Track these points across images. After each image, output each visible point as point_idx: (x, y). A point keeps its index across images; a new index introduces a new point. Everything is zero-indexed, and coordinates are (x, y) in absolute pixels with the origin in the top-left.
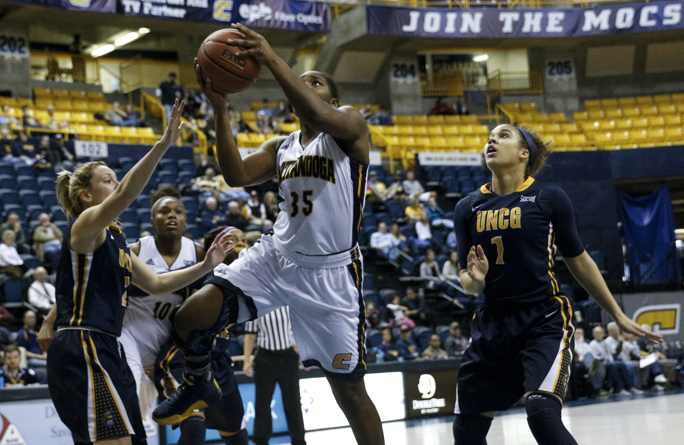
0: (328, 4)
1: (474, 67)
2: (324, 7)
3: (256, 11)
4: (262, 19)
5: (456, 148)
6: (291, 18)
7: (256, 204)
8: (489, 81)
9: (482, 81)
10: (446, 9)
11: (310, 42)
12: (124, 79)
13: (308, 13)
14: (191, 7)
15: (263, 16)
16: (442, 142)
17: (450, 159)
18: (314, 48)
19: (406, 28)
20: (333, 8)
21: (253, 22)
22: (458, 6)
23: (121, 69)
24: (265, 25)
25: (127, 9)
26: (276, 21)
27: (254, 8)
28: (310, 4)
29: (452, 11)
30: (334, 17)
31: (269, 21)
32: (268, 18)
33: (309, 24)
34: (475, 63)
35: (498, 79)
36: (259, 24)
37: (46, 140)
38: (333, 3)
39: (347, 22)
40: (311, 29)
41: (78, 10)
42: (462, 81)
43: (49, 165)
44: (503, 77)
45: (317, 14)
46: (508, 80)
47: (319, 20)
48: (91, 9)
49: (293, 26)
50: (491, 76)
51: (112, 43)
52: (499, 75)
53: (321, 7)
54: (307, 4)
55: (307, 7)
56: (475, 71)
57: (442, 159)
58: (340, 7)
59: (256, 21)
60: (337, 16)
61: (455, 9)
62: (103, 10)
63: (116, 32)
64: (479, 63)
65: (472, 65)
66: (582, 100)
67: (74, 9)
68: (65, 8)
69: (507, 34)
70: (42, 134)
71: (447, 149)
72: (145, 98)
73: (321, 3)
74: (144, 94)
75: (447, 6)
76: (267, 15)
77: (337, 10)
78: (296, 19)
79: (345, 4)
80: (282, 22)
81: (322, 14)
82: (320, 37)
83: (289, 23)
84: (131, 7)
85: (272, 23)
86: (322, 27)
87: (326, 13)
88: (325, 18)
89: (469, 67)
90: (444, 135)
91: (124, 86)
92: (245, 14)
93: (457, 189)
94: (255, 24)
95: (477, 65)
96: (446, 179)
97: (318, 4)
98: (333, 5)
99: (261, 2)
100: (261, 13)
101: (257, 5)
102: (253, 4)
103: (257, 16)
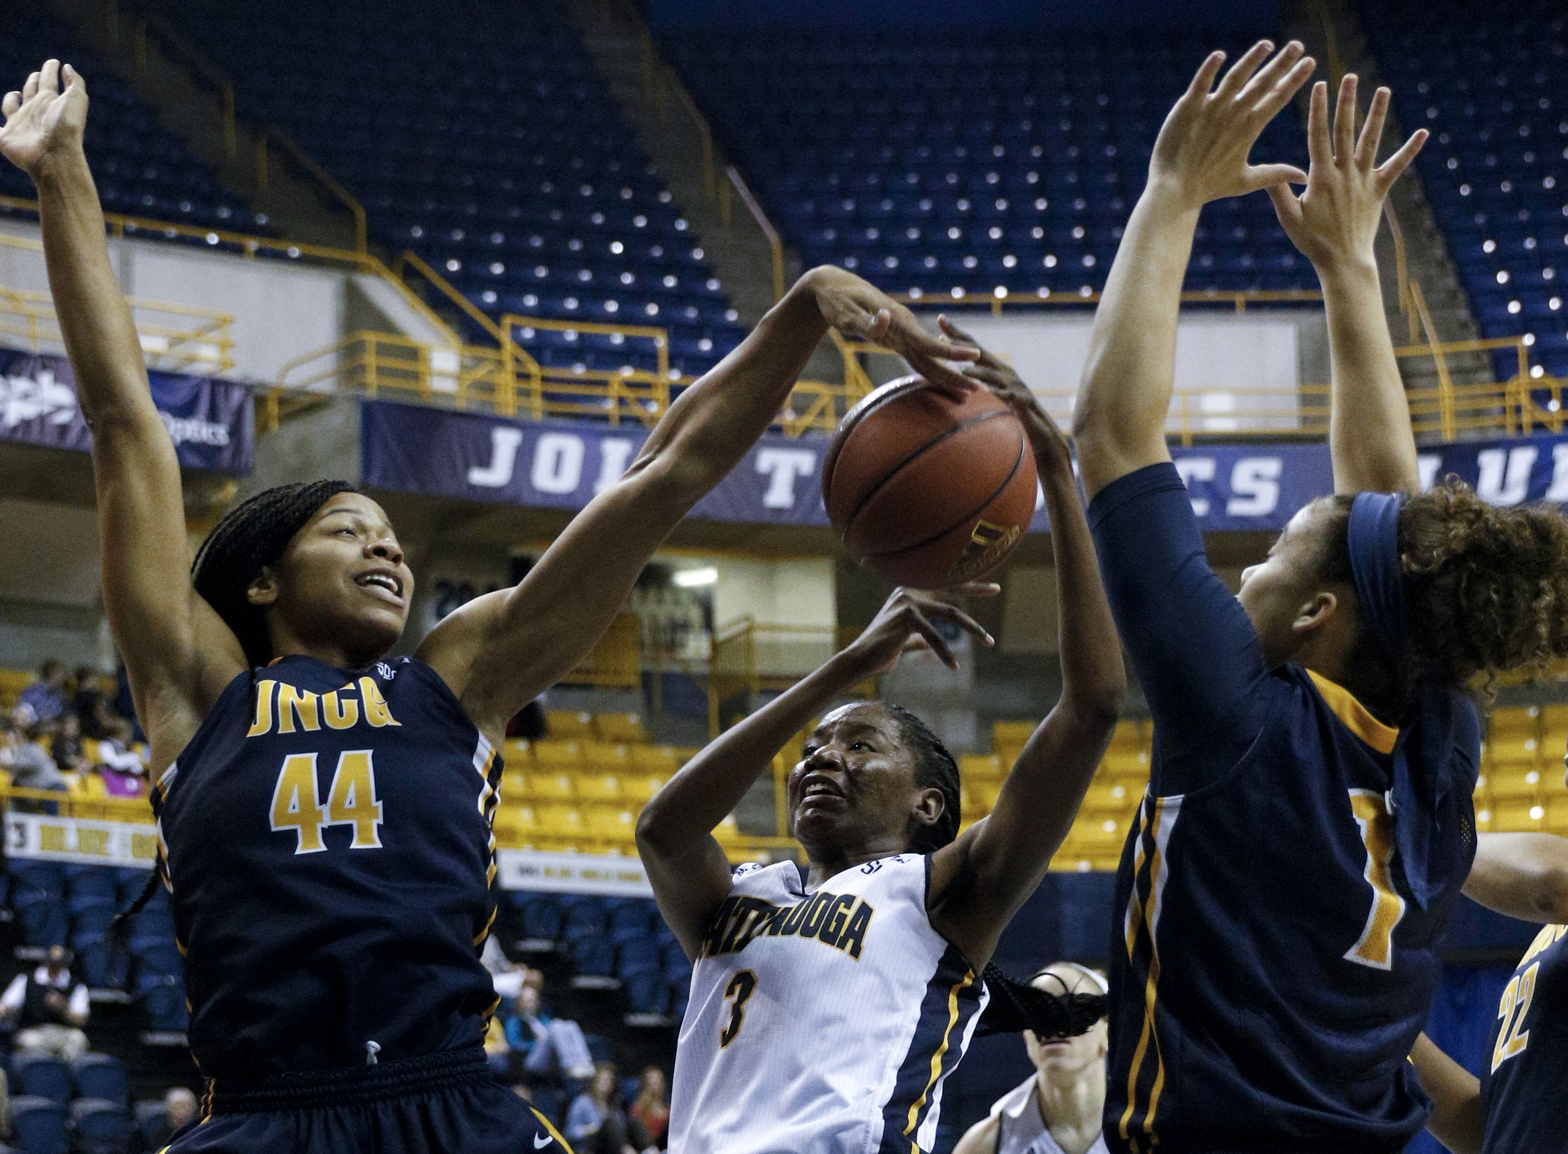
0: (248, 388)
1: (677, 602)
2: (237, 395)
3: (26, 396)
4: (42, 419)
5: (609, 842)
8: (715, 646)
9: (696, 646)
10: (601, 427)
13: (185, 411)
15: (47, 409)
16: (569, 821)
17: (589, 874)
19: (478, 477)
20: (260, 402)
21: (15, 429)
22: (637, 420)
24: (50, 439)
27: (21, 384)
28: (193, 383)
29: (616, 435)
30: (262, 427)
31: (64, 429)
32: (61, 418)
34: (677, 590)
35: (743, 643)
36: (34, 436)
38: (263, 386)
39: (302, 446)
40: (192, 459)
42: (642, 645)
44: (760, 637)
45: (213, 417)
46: (774, 649)
47: (219, 434)
50: (722, 636)
52: (749, 630)
53: (227, 396)
54: (185, 383)
55: (181, 395)
56: (679, 614)
57: (566, 873)
58: (282, 402)
59: (26, 424)
60: (274, 426)
61: (629, 427)
64: (691, 591)
65: (668, 596)
66: (986, 718)
69: (779, 511)
71: (584, 843)
73: (228, 385)
75: (605, 418)
76: (59, 408)
77: (273, 408)
79: (300, 392)
81: (226, 417)
82: (220, 485)
85: (73, 434)
86: (227, 456)
87: (239, 413)
88: (235, 431)
89: (660, 601)
90: (576, 802)
93: (607, 966)
94: (19, 435)
95: (684, 598)
96: (574, 933)
97: (219, 386)
98: (263, 392)
99: (45, 367)
100: (42, 403)
101: (33, 377)
102: (18, 374)
103: (29, 410)
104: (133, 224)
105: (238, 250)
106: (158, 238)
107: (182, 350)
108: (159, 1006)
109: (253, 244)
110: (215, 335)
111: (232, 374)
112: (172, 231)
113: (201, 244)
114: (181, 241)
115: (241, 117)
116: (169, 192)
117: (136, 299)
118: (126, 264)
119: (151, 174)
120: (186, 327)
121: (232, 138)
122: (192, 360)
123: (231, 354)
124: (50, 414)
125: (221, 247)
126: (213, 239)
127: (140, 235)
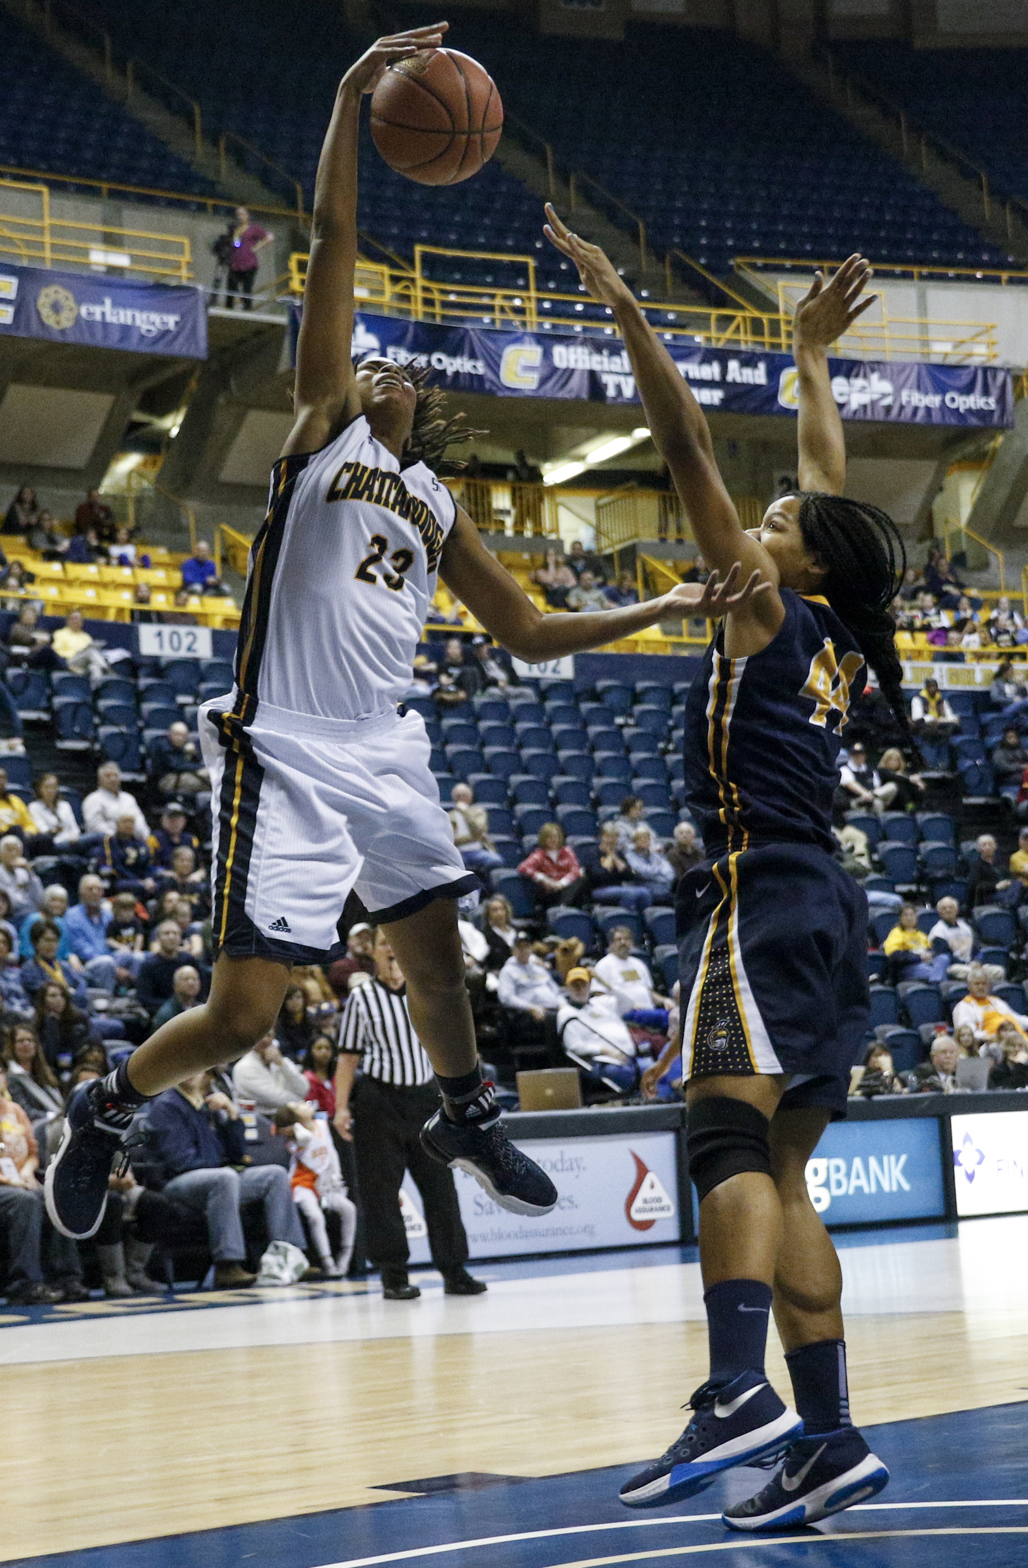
0: (1008, 370)
2: (1001, 376)
3: (863, 389)
4: (874, 404)
6: (934, 401)
7: (863, 768)
11: (970, 448)
12: (604, 527)
13: (968, 390)
14: (735, 384)
15: (876, 397)
18: (978, 460)
20: (1018, 378)
21: (855, 412)
23: (598, 508)
24: (880, 416)
25: (611, 392)
26: (902, 407)
27: (859, 382)
28: (972, 370)
30: (1019, 396)
31: (888, 409)
32: (887, 401)
33: (969, 411)
36: (870, 415)
37: (454, 648)
38: (1019, 368)
40: (974, 421)
41: (515, 395)
43: (462, 695)
45: (986, 392)
47: (992, 403)
48: (541, 393)
49: (936, 418)
51: (582, 458)
53: (994, 378)
54: (967, 372)
55: (965, 379)
59: (864, 408)
60: (1026, 394)
62: (561, 395)
63: (588, 438)
67: (508, 394)
68: (491, 393)
70: (449, 635)
72: (644, 564)
73: (995, 369)
74: (643, 555)
76: (884, 396)
77: (1025, 382)
78: (943, 401)
80: (916, 409)
81: (995, 391)
82: (993, 438)
83: (928, 410)
84: (618, 388)
85: (895, 412)
86: (996, 417)
87: (1003, 388)
88: (1001, 400)
91: (604, 542)
92: (841, 395)
94: (860, 415)
97: (988, 371)
98: (1018, 373)
99: (873, 371)
100: (872, 393)
101: (865, 376)
102: (857, 376)
103: (865, 399)
104: (925, 271)
105: (996, 281)
106: (942, 278)
107: (963, 350)
108: (972, 779)
109: (1005, 275)
110: (984, 338)
111: (996, 363)
112: (951, 273)
113: (971, 279)
114: (958, 278)
115: (992, 193)
116: (949, 247)
117: (931, 319)
118: (922, 298)
119: (935, 237)
120: (964, 335)
121: (987, 207)
122: (970, 355)
123: (995, 350)
124: (878, 400)
125: (986, 280)
126: (979, 275)
127: (931, 277)
